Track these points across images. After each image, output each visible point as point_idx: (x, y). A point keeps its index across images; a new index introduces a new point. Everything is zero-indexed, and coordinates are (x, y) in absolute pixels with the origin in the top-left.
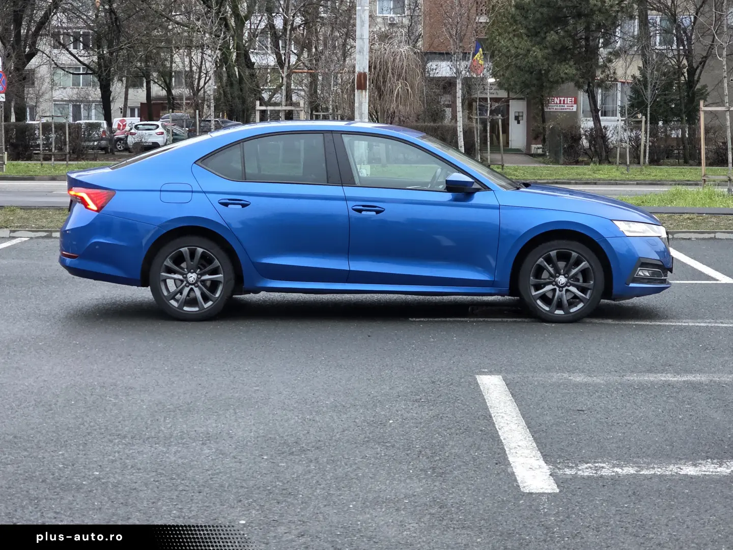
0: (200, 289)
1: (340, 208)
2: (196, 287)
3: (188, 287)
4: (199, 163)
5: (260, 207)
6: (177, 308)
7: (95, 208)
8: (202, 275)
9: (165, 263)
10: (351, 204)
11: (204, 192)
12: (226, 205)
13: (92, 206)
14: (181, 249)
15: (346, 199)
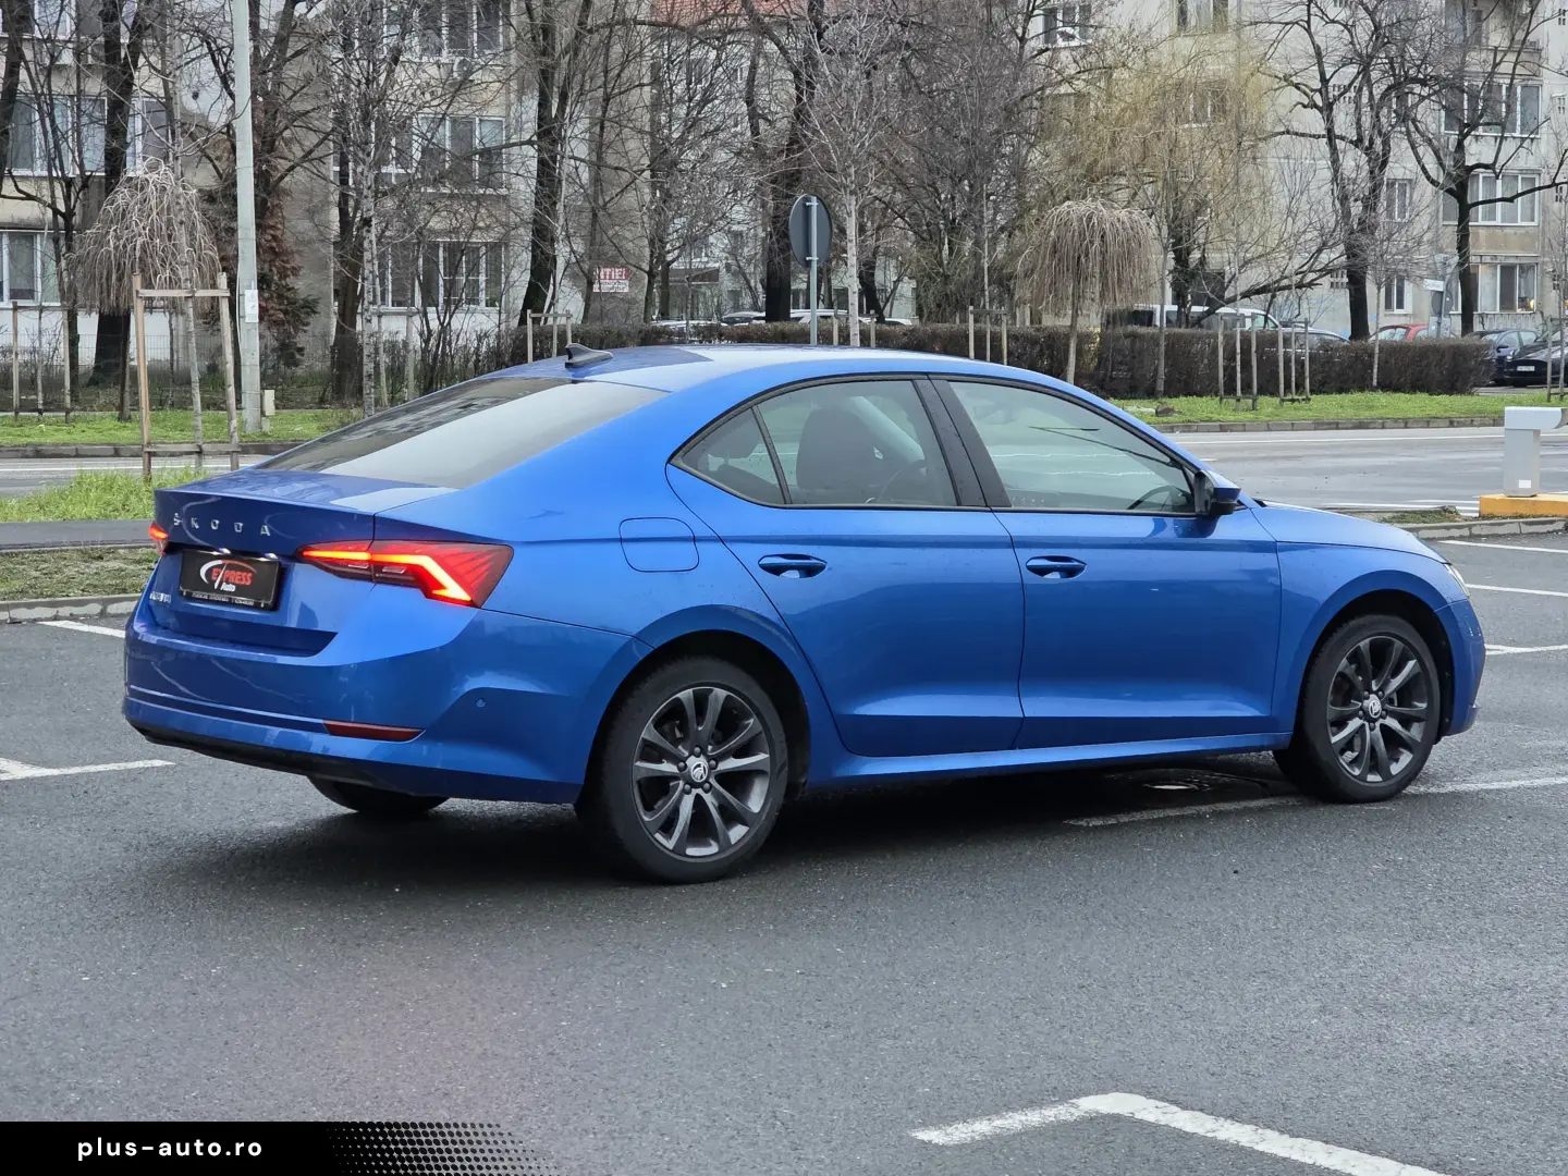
0: (717, 795)
1: (1004, 566)
2: (706, 792)
3: (689, 793)
4: (678, 461)
5: (848, 573)
6: (672, 851)
7: (464, 596)
8: (719, 758)
9: (644, 735)
10: (1025, 555)
11: (721, 540)
12: (776, 570)
13: (453, 590)
14: (678, 695)
15: (1013, 543)
